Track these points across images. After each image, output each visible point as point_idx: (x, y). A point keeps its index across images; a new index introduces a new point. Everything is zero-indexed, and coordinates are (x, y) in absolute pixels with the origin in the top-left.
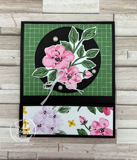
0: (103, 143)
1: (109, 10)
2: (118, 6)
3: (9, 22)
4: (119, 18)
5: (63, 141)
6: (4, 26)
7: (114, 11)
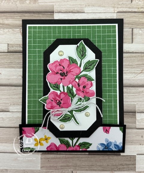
0: (121, 171)
1: (127, 24)
2: (137, 20)
3: (17, 38)
4: (138, 33)
5: (78, 169)
6: (11, 43)
7: (132, 24)
